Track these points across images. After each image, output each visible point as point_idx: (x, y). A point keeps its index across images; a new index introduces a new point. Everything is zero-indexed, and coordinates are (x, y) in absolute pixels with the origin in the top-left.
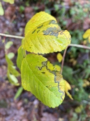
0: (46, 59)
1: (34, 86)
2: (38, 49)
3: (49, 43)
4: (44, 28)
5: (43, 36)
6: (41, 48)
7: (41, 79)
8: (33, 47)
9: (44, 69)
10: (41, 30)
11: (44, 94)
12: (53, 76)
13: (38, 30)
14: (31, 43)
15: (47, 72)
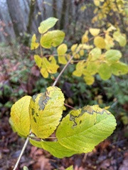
0: (68, 115)
1: (91, 138)
2: (55, 120)
3: (53, 108)
4: (37, 108)
5: (45, 111)
6: (55, 117)
7: (86, 127)
8: (51, 125)
9: (78, 120)
10: (37, 111)
11: (101, 130)
12: (86, 114)
13: (35, 115)
14: (46, 126)
15: (81, 118)
